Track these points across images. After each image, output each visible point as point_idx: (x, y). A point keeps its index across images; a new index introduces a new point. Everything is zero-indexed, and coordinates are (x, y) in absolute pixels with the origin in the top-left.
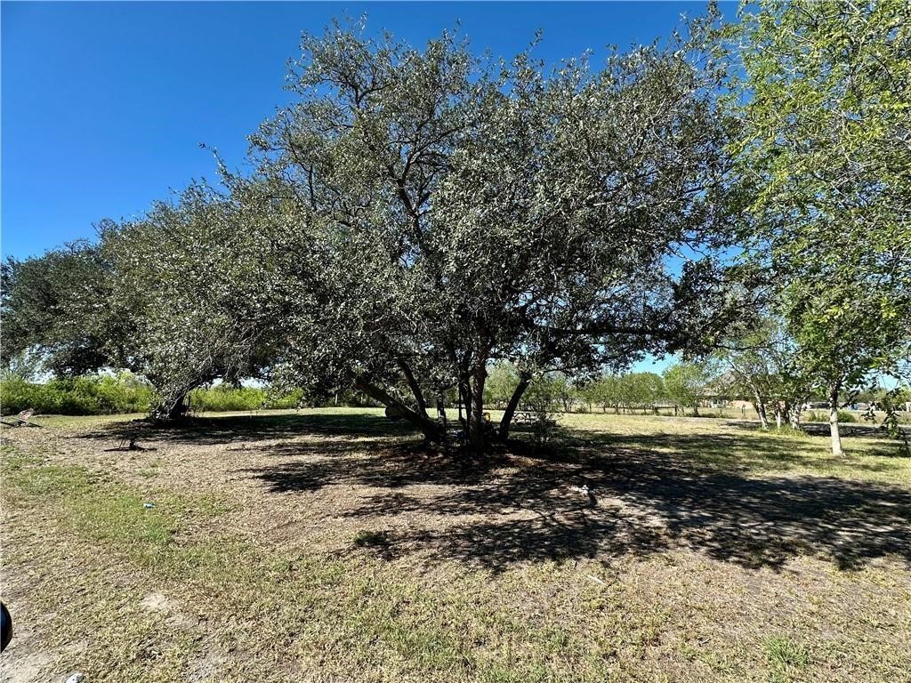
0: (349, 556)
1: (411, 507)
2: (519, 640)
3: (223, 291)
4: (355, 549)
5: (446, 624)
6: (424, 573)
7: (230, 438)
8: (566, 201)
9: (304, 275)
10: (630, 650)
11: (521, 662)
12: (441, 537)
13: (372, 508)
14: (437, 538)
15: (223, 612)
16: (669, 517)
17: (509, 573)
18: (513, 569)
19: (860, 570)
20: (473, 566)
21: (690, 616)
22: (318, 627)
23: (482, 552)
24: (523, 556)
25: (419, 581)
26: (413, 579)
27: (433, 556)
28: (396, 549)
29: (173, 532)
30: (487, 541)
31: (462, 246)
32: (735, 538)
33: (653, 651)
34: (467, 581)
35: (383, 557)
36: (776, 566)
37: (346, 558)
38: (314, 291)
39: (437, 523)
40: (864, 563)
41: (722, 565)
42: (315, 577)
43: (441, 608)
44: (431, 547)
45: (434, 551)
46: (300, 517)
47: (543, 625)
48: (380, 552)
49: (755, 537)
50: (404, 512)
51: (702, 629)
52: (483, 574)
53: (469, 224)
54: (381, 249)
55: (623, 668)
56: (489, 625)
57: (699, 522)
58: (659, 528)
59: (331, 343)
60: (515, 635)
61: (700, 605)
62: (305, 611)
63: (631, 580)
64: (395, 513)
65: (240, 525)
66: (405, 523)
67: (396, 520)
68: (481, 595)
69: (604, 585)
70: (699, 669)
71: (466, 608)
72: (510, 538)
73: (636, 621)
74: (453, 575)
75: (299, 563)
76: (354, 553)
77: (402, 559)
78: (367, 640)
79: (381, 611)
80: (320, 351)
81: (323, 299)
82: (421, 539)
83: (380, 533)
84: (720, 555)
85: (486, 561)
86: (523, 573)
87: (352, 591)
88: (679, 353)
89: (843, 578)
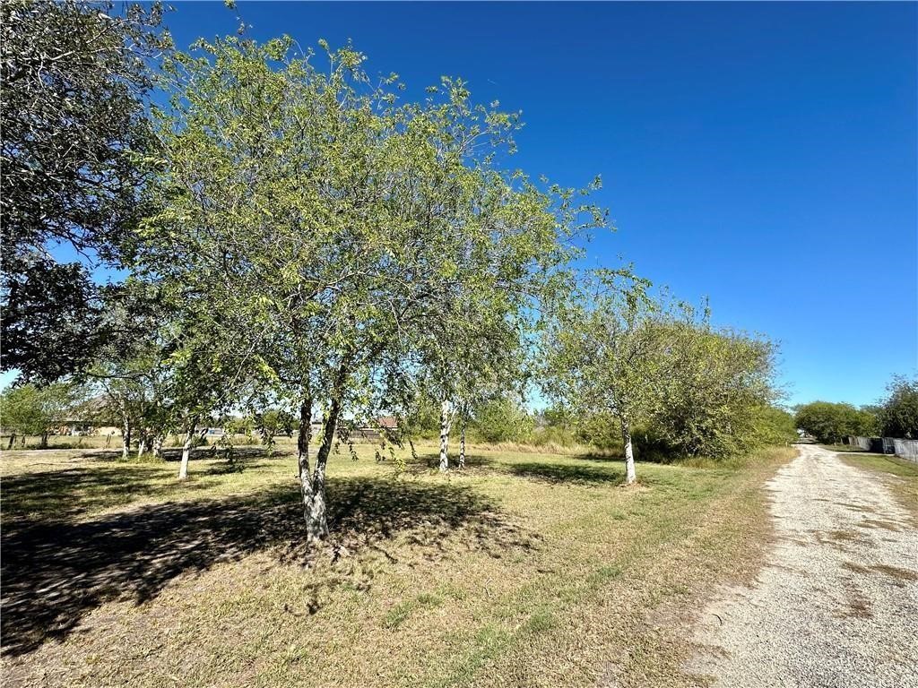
49: (51, 604)
89: (136, 614)
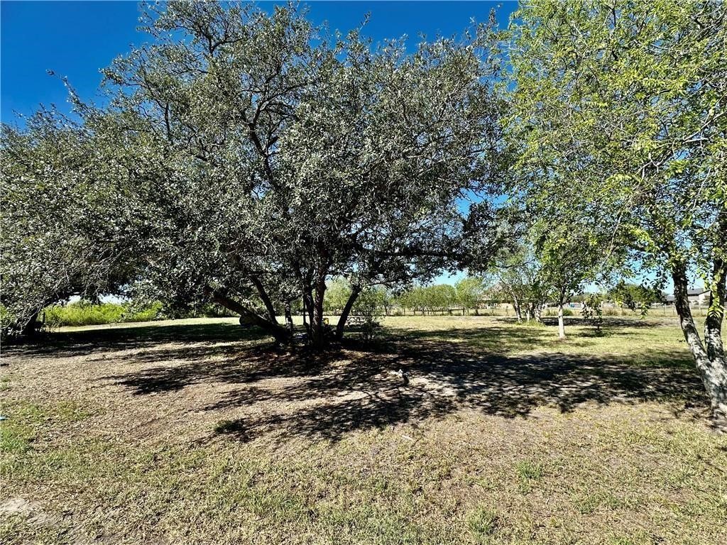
0: (210, 443)
1: (264, 397)
2: (352, 490)
3: (80, 214)
4: (215, 436)
5: (294, 486)
6: (276, 449)
7: (90, 350)
8: (388, 153)
9: (163, 202)
10: (430, 485)
11: (353, 506)
12: (289, 419)
13: (230, 401)
14: (286, 420)
15: (88, 505)
16: (458, 388)
17: (343, 441)
18: (347, 438)
19: (573, 411)
20: (315, 438)
21: (471, 456)
22: (183, 504)
23: (323, 427)
24: (355, 426)
25: (272, 455)
26: (267, 455)
27: (284, 435)
28: (251, 433)
29: (31, 440)
30: (327, 418)
31: (306, 184)
32: (500, 398)
33: (446, 483)
34: (311, 451)
35: (240, 440)
36: (525, 415)
37: (207, 445)
38: (174, 217)
39: (286, 408)
40: (575, 407)
41: (492, 418)
42: (179, 464)
43: (291, 474)
44: (281, 428)
45: (284, 430)
46: (163, 414)
47: (370, 476)
48: (237, 436)
49: (512, 397)
50: (258, 402)
51: (478, 464)
52: (324, 444)
53: (311, 166)
54: (235, 182)
55: (426, 498)
56: (329, 482)
57: (478, 389)
58: (451, 396)
59: (189, 262)
60: (348, 487)
61: (477, 447)
62: (170, 493)
63: (432, 435)
64: (251, 403)
65: (102, 427)
66: (260, 411)
67: (251, 409)
68: (322, 460)
69: (413, 441)
70: (476, 491)
71: (310, 471)
72: (345, 414)
73: (435, 463)
74: (300, 447)
75: (163, 454)
76: (214, 440)
77: (257, 440)
78: (228, 508)
79: (239, 484)
80: (179, 268)
81: (181, 224)
82: (273, 422)
83: (237, 421)
84: (490, 411)
85: (326, 434)
86: (355, 440)
87: (213, 471)
88: (466, 270)
89: (563, 418)
